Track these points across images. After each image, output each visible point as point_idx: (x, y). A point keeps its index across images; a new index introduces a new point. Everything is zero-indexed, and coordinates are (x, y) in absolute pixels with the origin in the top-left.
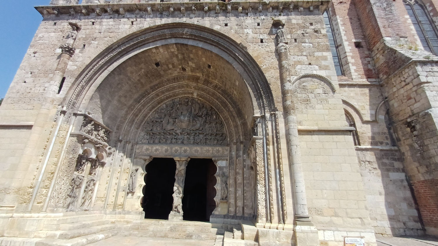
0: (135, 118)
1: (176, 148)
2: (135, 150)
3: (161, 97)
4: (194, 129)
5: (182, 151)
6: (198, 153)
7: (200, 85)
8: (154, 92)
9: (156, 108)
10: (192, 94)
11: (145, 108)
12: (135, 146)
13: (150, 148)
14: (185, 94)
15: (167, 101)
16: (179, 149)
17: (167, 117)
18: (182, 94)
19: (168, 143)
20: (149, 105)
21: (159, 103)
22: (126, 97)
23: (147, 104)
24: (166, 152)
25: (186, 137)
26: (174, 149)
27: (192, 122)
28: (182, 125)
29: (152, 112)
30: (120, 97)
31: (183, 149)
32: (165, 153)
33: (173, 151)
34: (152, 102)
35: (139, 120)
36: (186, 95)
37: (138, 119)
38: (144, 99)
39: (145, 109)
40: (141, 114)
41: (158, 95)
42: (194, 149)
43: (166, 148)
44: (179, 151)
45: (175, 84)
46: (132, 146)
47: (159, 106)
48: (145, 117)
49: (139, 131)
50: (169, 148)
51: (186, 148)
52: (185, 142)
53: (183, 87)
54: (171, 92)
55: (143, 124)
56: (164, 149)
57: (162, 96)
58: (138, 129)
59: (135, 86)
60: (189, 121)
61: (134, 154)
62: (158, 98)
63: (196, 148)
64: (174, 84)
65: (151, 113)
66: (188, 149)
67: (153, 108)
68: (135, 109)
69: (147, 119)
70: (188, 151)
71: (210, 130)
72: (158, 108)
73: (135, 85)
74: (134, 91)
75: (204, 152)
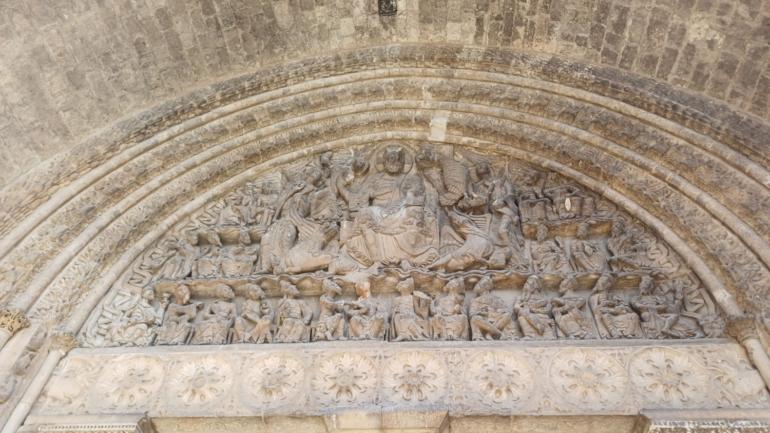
0: (104, 205)
1: (346, 362)
2: (40, 379)
3: (263, 131)
4: (453, 263)
5: (390, 383)
6: (516, 392)
7: (467, 75)
8: (230, 107)
9: (231, 182)
10: (423, 122)
11: (173, 171)
12: (54, 356)
13: (157, 370)
14: (388, 123)
15: (295, 154)
16: (363, 366)
17: (292, 218)
18: (370, 124)
19: (290, 338)
20: (197, 158)
21: (251, 158)
22: (74, 80)
23: (184, 154)
24: (267, 390)
25: (407, 301)
26: (329, 368)
27: (434, 229)
28: (376, 243)
29: (210, 193)
30: (40, 57)
31: (397, 367)
32: (262, 397)
33: (319, 383)
34: (217, 148)
35: (121, 221)
36: (389, 134)
37: (118, 215)
38: (176, 129)
39: (167, 175)
40: (142, 191)
41: (249, 122)
42: (476, 368)
43: (272, 363)
44: (370, 382)
45: (339, 82)
46: (33, 349)
47: (250, 172)
48: (161, 211)
49: (109, 274)
50: (292, 365)
51: (414, 361)
52: (405, 326)
53: (377, 93)
54: (318, 115)
55: (141, 244)
56: (256, 374)
57: (271, 130)
58: (105, 259)
59: (138, 45)
60: (421, 224)
61: (22, 409)
62: (251, 135)
63: (488, 359)
64: (333, 79)
65: (200, 199)
66: (432, 366)
67: (219, 174)
68: (113, 163)
69: (171, 227)
70: (439, 383)
71: (557, 260)
72: (241, 185)
73: (139, 35)
74: (130, 75)
75: (559, 381)
